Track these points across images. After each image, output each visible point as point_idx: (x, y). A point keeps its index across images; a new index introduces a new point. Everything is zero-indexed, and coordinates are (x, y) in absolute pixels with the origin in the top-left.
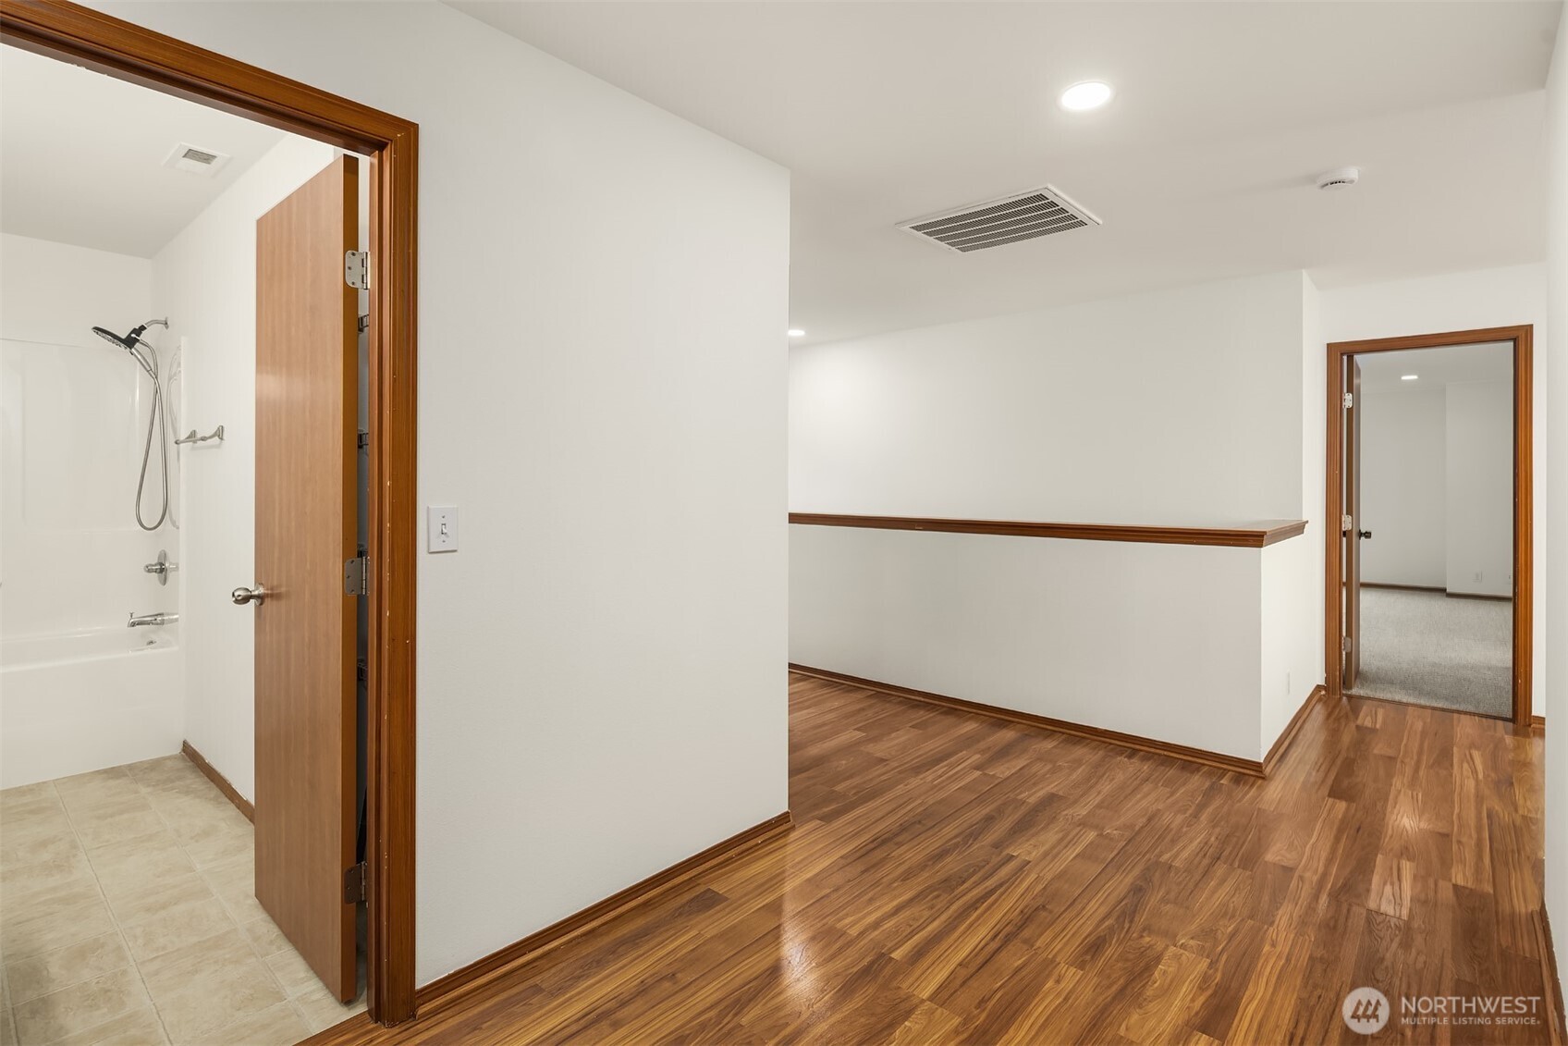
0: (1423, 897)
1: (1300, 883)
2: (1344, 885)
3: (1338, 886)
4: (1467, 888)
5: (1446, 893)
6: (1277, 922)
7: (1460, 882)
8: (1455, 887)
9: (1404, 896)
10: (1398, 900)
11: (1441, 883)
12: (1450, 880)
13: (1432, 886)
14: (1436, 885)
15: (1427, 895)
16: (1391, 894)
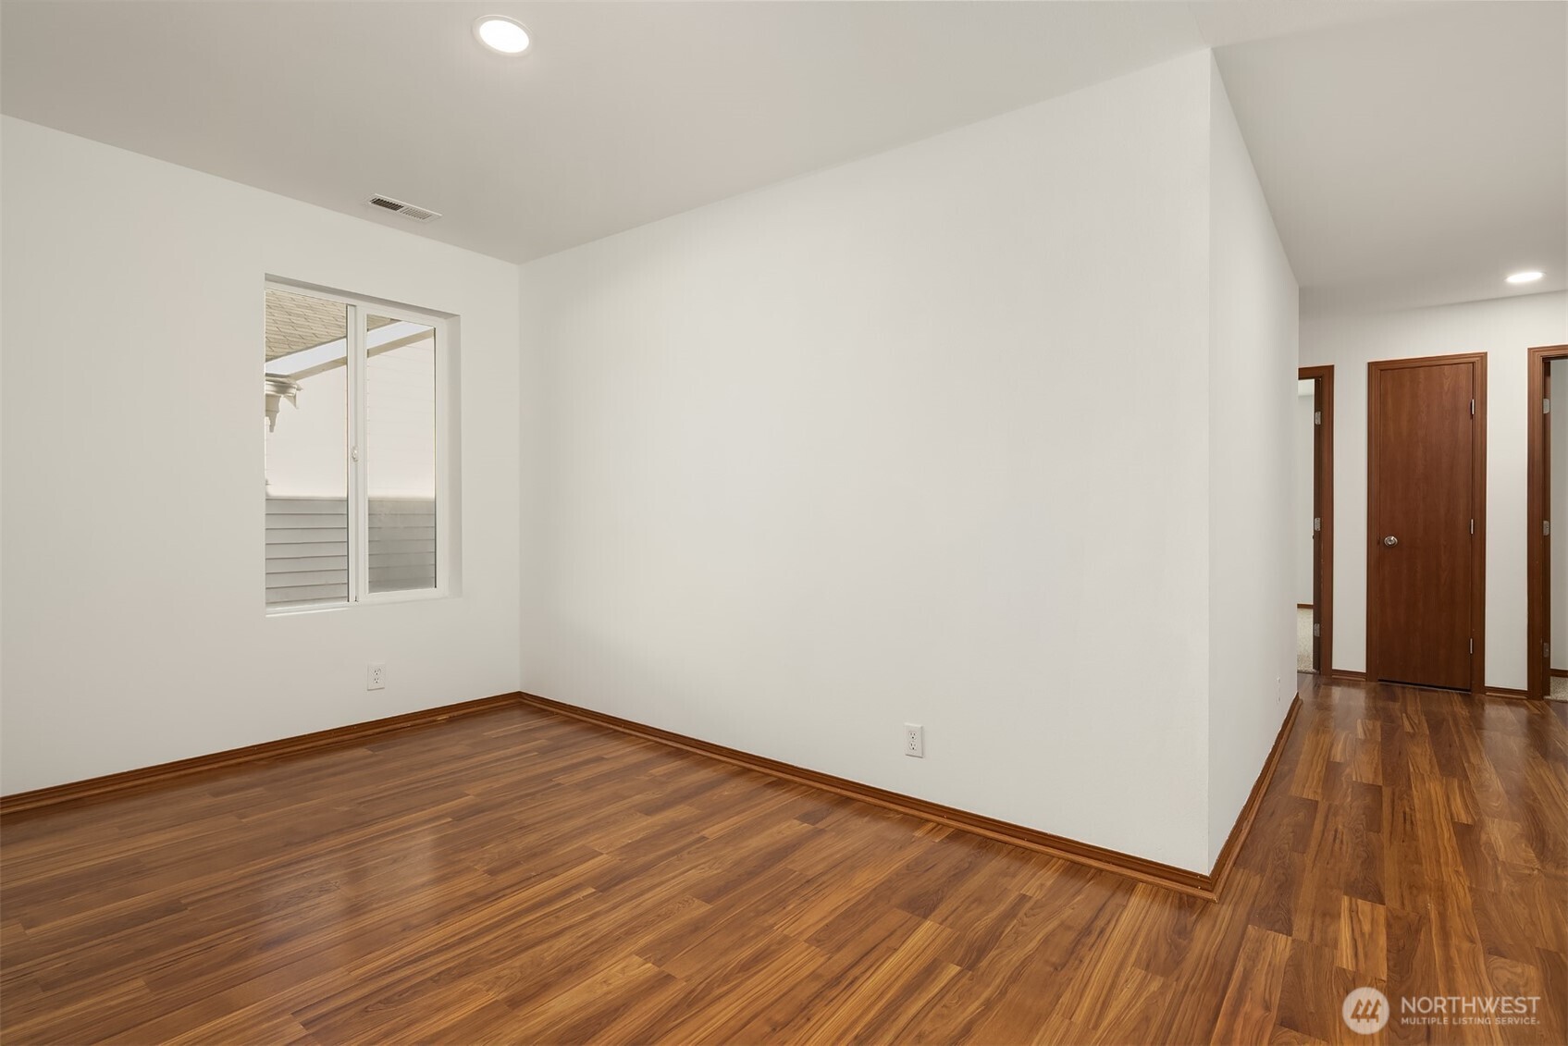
0: (1328, 920)
1: (1468, 933)
2: (1418, 931)
3: (1424, 929)
4: (1276, 931)
5: (1301, 925)
6: (1467, 891)
7: (1282, 938)
8: (1289, 933)
9: (1348, 921)
10: (1354, 914)
11: (1305, 937)
12: (1293, 941)
13: (1315, 932)
14: (1312, 935)
15: (1323, 923)
16: (1363, 923)
